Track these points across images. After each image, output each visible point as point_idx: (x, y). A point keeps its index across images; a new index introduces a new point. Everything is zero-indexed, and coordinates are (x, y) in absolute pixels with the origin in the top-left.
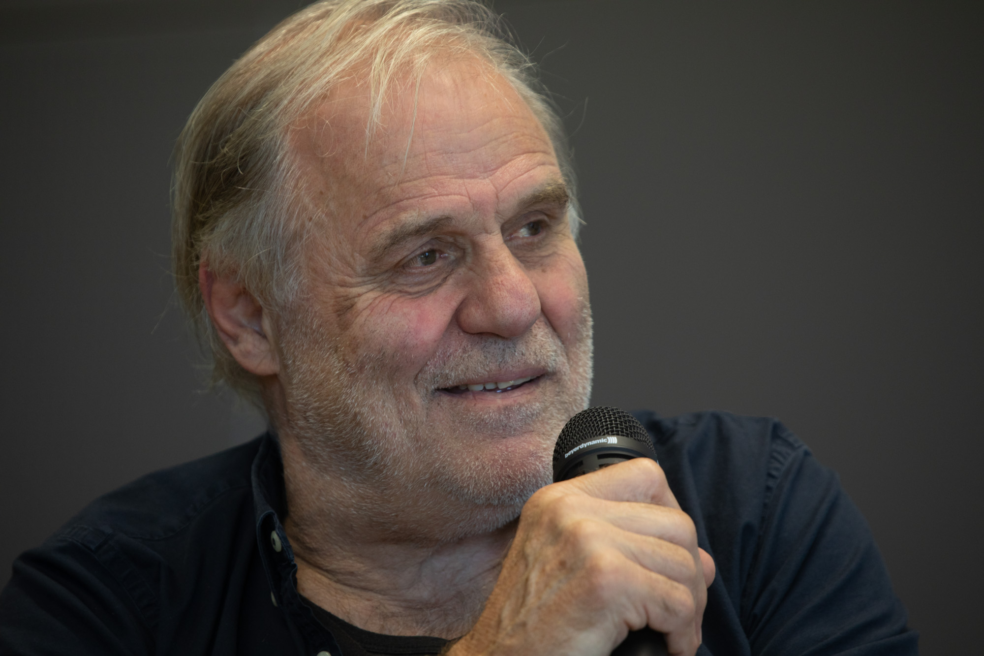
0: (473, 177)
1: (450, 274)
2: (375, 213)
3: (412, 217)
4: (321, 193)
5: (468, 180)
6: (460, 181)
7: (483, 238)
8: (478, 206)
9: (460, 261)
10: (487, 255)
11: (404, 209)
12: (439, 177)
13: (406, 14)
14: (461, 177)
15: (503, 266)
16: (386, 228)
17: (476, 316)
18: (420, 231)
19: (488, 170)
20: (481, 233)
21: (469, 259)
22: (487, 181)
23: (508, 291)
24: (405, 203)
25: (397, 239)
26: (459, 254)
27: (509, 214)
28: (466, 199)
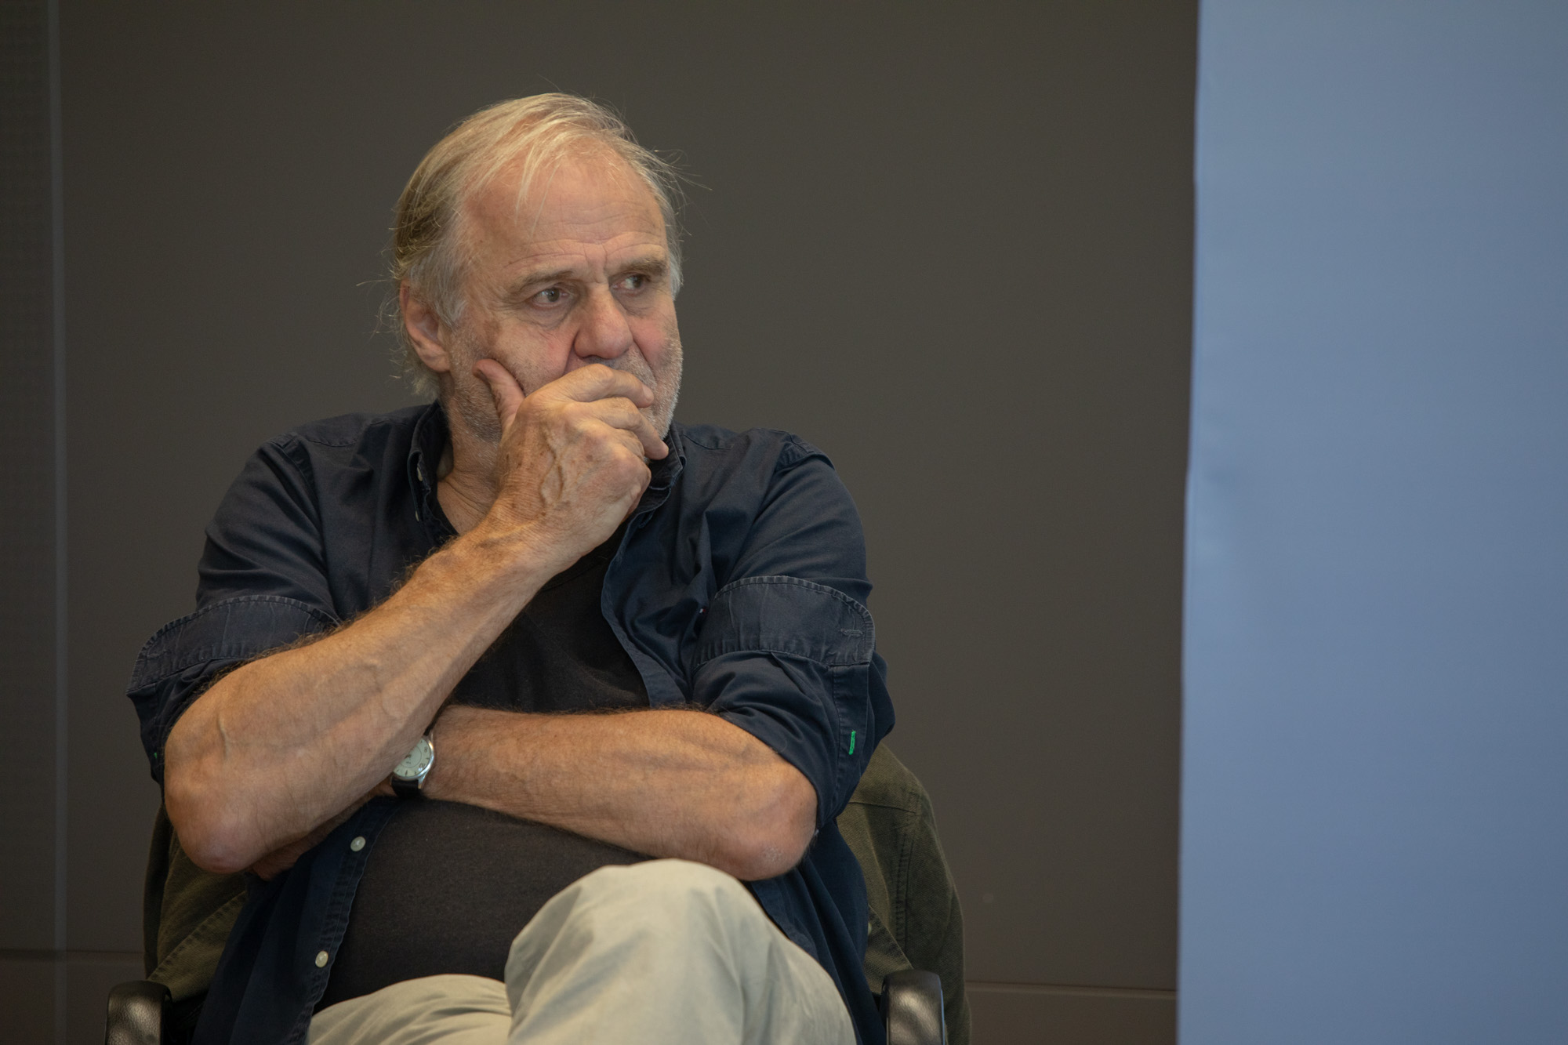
0: (590, 242)
1: (569, 311)
2: (518, 261)
3: (545, 267)
4: (481, 241)
5: (587, 244)
6: (581, 244)
7: (593, 286)
8: (591, 264)
9: (575, 302)
10: (595, 297)
11: (539, 261)
12: (566, 240)
13: (556, 122)
14: (582, 242)
15: (605, 306)
16: (525, 273)
17: (584, 344)
18: (548, 279)
19: (603, 239)
20: (592, 282)
21: (583, 300)
22: (601, 246)
23: (606, 324)
24: (540, 257)
25: (531, 281)
26: (576, 295)
27: (615, 272)
28: (583, 257)
